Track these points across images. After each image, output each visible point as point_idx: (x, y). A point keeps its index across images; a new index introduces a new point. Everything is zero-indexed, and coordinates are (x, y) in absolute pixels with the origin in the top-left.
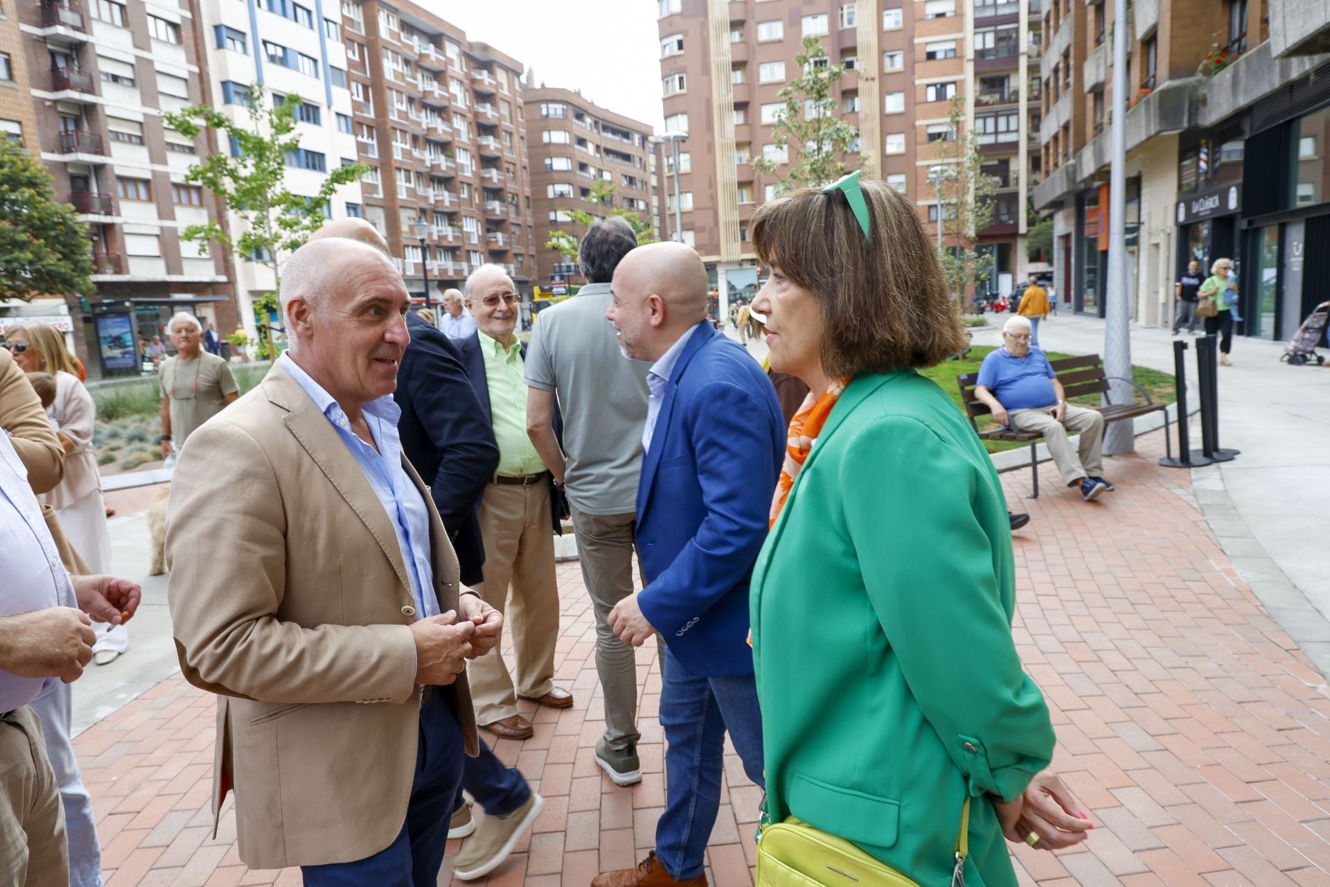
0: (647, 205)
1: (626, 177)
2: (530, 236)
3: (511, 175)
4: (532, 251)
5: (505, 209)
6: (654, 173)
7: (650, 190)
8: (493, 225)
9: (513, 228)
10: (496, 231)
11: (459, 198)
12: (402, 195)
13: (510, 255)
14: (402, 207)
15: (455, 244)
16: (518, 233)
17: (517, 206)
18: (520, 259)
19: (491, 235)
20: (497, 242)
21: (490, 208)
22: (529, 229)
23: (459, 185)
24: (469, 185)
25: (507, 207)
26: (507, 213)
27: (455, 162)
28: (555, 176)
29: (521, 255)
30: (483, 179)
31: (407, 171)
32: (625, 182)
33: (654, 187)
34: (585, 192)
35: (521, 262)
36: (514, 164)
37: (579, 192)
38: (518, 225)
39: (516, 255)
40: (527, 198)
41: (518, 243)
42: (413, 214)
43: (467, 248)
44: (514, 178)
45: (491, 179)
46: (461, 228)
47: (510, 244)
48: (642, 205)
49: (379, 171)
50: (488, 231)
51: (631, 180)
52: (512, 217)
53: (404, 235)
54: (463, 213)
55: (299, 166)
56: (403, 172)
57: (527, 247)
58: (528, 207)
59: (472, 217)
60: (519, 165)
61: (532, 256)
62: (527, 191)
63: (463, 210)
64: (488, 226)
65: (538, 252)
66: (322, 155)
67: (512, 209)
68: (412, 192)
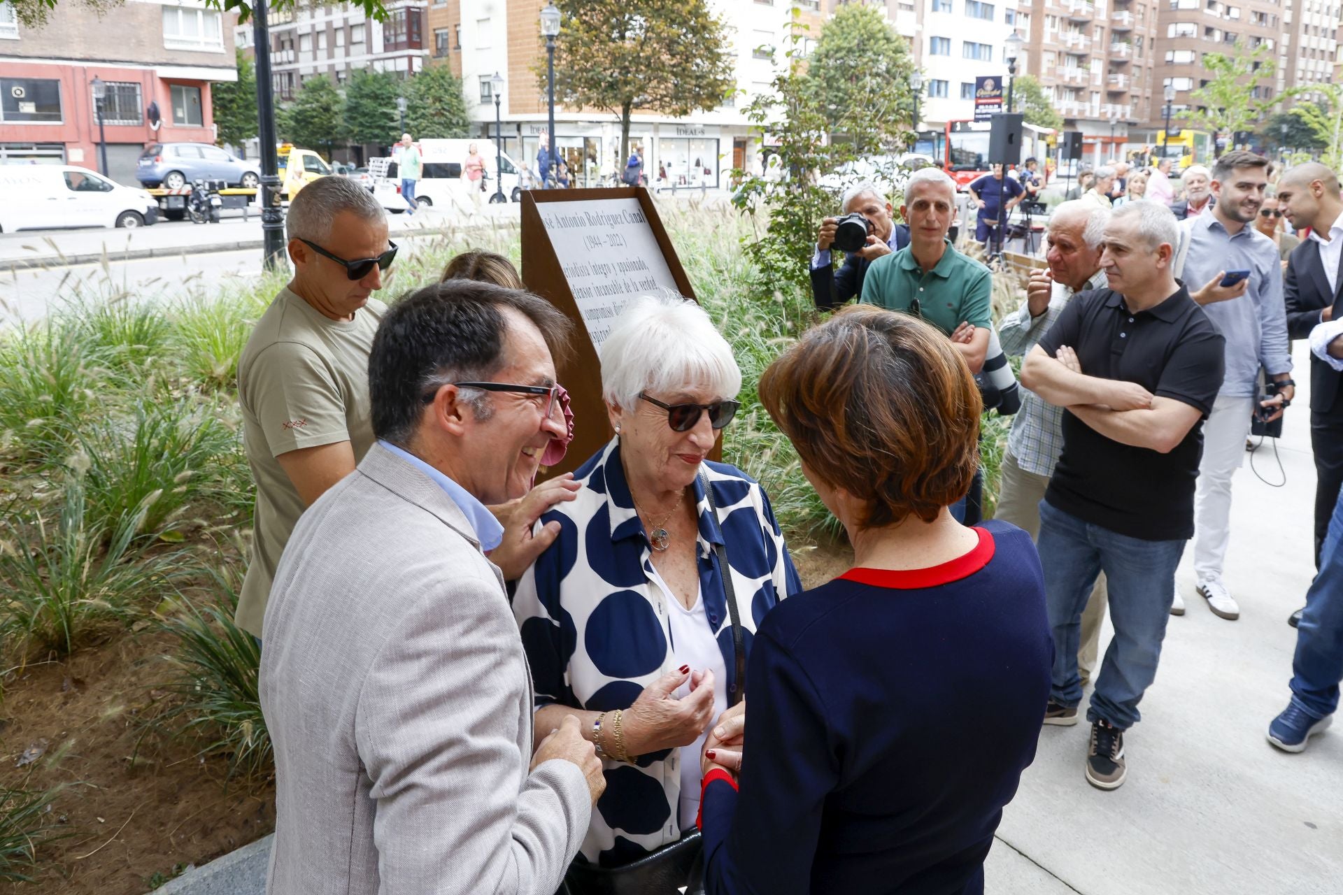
0: (1275, 44)
1: (1256, 13)
2: (1148, 78)
3: (1141, 16)
4: (1148, 93)
5: (1130, 51)
6: (1289, 8)
7: (1282, 27)
8: (1117, 66)
9: (1134, 70)
10: (1116, 73)
11: (1091, 41)
12: (1047, 40)
13: (1127, 96)
14: (1045, 51)
15: (1081, 85)
16: (1137, 75)
17: (1141, 48)
18: (1135, 100)
19: (1112, 76)
20: (1117, 83)
21: (1115, 49)
22: (1148, 71)
23: (1094, 29)
24: (1102, 28)
25: (1132, 49)
26: (1131, 55)
27: (1093, 7)
28: (1179, 15)
29: (1137, 97)
30: (1113, 22)
31: (1054, 17)
32: (1254, 19)
33: (1287, 24)
34: (1209, 31)
35: (1136, 104)
36: (1145, 6)
37: (1203, 31)
38: (1139, 67)
39: (1133, 97)
40: (1152, 39)
41: (1137, 85)
42: (1051, 56)
43: (1091, 89)
44: (1143, 19)
45: (1121, 21)
46: (1088, 69)
47: (1129, 86)
48: (1270, 44)
49: (1030, 17)
50: (1110, 72)
51: (1262, 16)
52: (1136, 60)
53: (1043, 77)
54: (1093, 55)
55: (976, 16)
56: (1050, 18)
57: (1144, 89)
58: (1151, 48)
59: (1099, 59)
60: (1149, 6)
61: (1147, 98)
62: (1153, 33)
63: (1094, 52)
64: (1110, 67)
65: (1154, 93)
66: (992, 6)
67: (1136, 50)
68: (1055, 37)
